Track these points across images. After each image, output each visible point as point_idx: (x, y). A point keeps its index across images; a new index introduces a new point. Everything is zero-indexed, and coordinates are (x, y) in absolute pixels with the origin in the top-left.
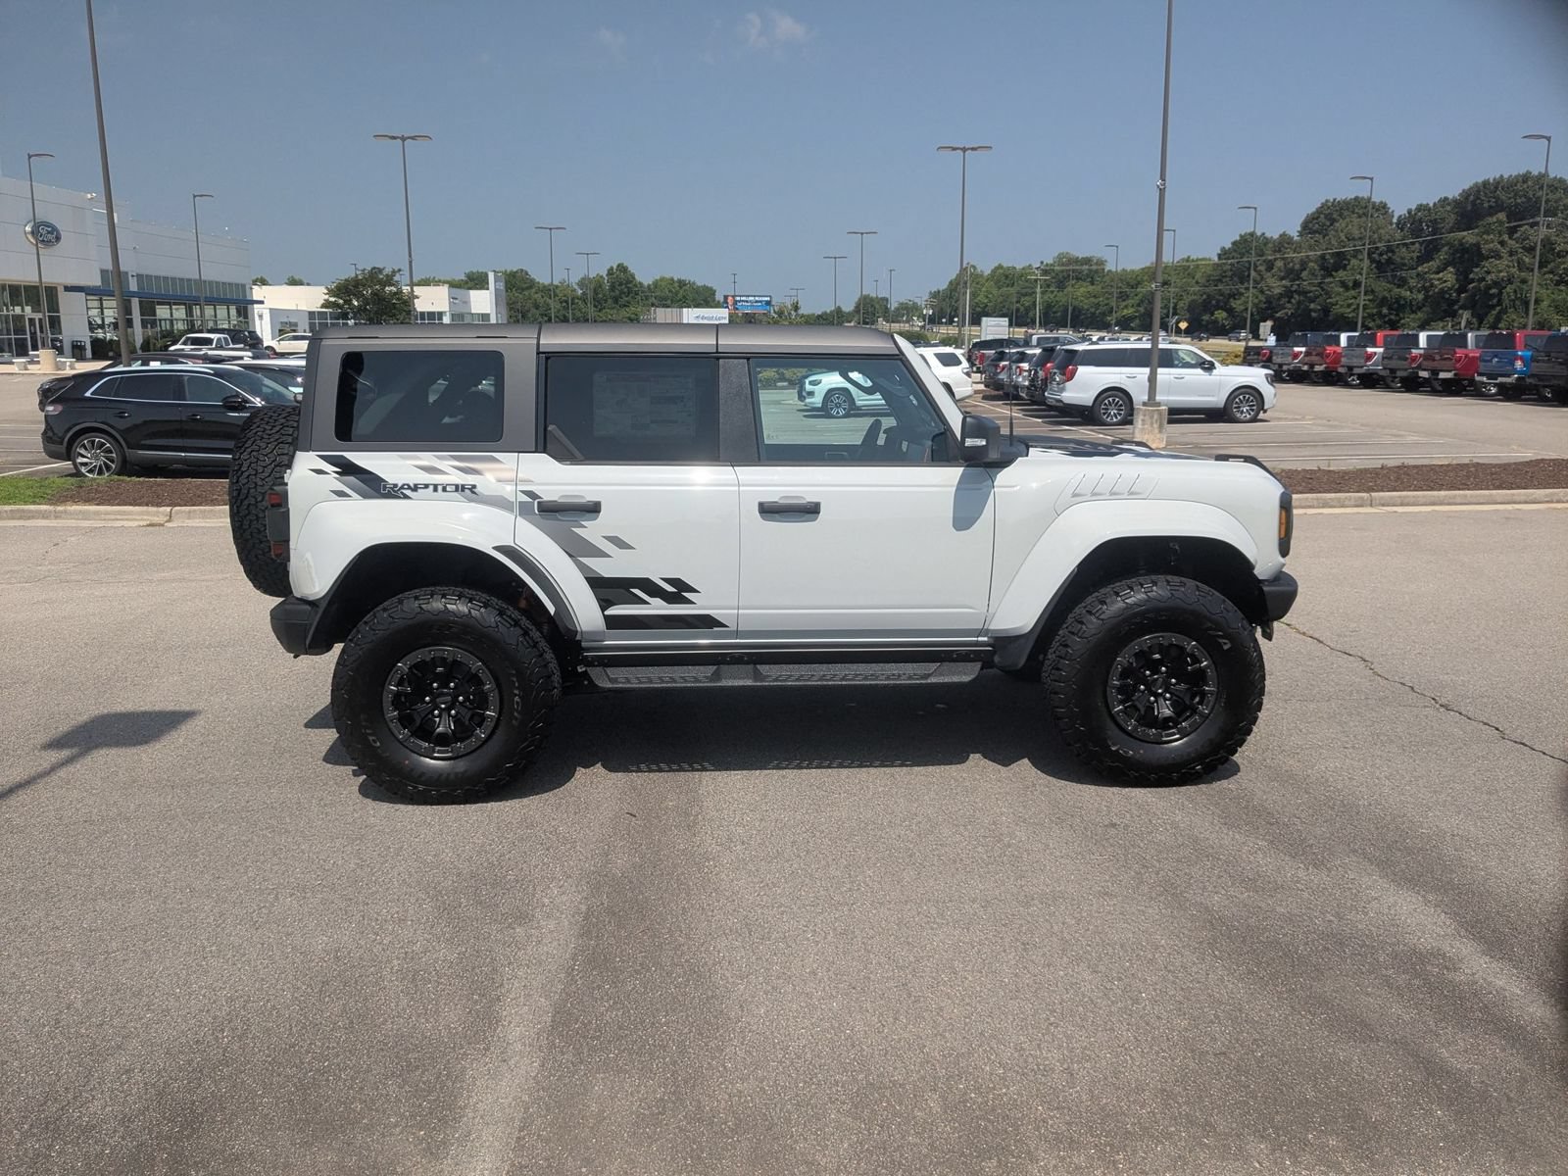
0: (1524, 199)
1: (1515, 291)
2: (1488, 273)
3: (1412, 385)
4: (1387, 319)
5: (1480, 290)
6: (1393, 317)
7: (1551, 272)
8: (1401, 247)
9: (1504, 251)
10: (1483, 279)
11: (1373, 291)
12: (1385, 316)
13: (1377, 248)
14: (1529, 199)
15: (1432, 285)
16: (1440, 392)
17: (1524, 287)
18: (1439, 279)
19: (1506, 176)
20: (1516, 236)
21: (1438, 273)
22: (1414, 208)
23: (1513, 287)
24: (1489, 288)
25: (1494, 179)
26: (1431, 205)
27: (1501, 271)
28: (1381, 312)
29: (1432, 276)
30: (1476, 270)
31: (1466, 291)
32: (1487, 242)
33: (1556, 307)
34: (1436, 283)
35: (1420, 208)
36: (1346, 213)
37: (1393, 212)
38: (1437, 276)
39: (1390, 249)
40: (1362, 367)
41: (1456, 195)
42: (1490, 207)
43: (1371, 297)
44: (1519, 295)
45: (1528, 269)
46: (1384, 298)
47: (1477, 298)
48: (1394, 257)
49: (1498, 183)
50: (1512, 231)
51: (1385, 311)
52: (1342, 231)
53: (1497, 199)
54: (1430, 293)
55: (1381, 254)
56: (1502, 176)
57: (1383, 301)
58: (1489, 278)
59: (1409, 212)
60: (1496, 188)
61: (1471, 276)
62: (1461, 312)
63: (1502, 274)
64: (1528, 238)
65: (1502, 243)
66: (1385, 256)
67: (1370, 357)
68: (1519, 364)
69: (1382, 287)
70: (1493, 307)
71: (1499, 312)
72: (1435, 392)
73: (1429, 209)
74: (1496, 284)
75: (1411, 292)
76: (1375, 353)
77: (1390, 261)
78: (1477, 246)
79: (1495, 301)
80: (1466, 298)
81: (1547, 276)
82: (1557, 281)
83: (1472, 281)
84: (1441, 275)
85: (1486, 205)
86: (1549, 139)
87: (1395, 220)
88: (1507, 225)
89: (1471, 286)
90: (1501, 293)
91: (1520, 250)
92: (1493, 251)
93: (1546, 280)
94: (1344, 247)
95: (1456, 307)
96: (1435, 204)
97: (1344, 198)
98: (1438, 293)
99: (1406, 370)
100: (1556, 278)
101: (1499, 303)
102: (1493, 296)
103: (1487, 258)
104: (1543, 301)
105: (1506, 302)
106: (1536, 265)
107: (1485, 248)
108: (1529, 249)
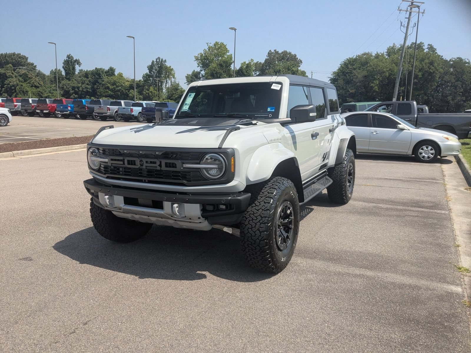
0: (15, 61)
1: (20, 88)
2: (10, 82)
3: (32, 114)
5: (9, 87)
9: (14, 76)
10: (9, 84)
14: (16, 61)
17: (22, 87)
19: (8, 53)
20: (15, 72)
23: (19, 87)
24: (11, 87)
25: (4, 54)
27: (14, 82)
30: (6, 81)
31: (4, 88)
32: (8, 73)
33: (33, 93)
40: (14, 109)
42: (5, 62)
44: (21, 90)
45: (21, 82)
47: (8, 90)
49: (6, 55)
50: (14, 70)
53: (7, 60)
56: (7, 53)
58: (11, 84)
60: (6, 56)
61: (5, 83)
62: (4, 94)
64: (20, 73)
65: (12, 73)
67: (16, 106)
68: (69, 108)
70: (13, 93)
71: (16, 94)
74: (13, 86)
76: (17, 105)
78: (5, 73)
79: (14, 91)
80: (5, 90)
81: (28, 84)
83: (6, 84)
85: (3, 61)
86: (55, 44)
88: (12, 68)
89: (5, 86)
90: (15, 89)
91: (18, 76)
92: (10, 76)
93: (28, 85)
95: (1, 92)
99: (31, 110)
100: (31, 85)
101: (15, 91)
102: (13, 89)
103: (9, 78)
104: (29, 92)
105: (18, 91)
106: (23, 81)
107: (8, 75)
108: (20, 76)
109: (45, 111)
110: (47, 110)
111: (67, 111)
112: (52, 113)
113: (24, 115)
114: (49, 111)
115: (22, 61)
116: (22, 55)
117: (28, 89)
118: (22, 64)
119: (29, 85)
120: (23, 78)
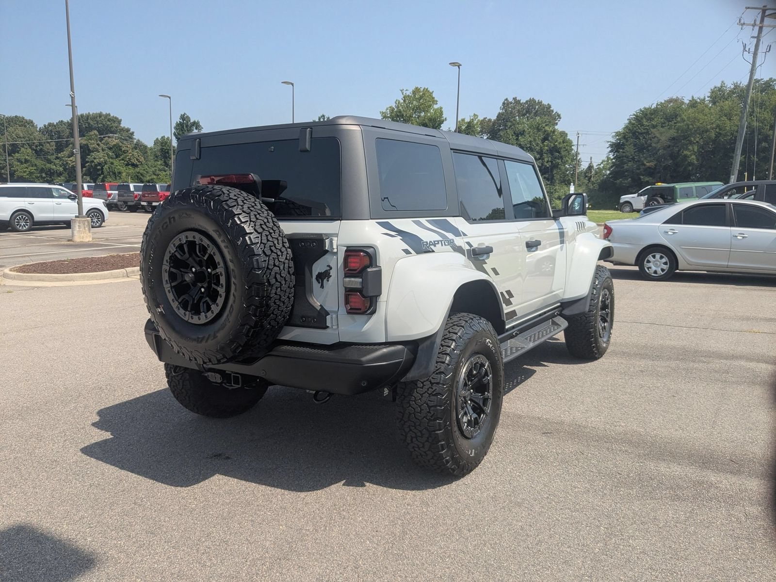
0: (101, 125)
1: (109, 168)
2: (95, 158)
4: (45, 179)
5: (92, 167)
6: (48, 178)
7: (123, 160)
8: (46, 143)
9: (100, 149)
10: (93, 161)
11: (36, 165)
12: (44, 178)
13: (34, 143)
14: (104, 125)
15: (67, 163)
17: (112, 166)
18: (70, 161)
19: (91, 113)
20: (102, 142)
21: (69, 157)
22: (47, 124)
23: (108, 165)
24: (96, 165)
25: (86, 114)
26: (55, 124)
27: (100, 158)
28: (42, 176)
29: (66, 159)
30: (89, 157)
31: (85, 167)
32: (91, 144)
34: (70, 162)
35: (50, 124)
36: (12, 124)
37: (37, 125)
38: (69, 159)
39: (41, 144)
40: (110, 200)
41: (69, 120)
42: (86, 127)
43: (35, 168)
45: (111, 157)
46: (42, 169)
47: (91, 170)
48: (44, 148)
50: (101, 140)
51: (44, 175)
52: (13, 133)
53: (89, 124)
54: (67, 167)
55: (36, 146)
57: (42, 170)
58: (95, 161)
59: (45, 126)
60: (88, 118)
61: (87, 160)
63: (101, 160)
64: (109, 144)
65: (98, 145)
66: (39, 147)
67: (109, 195)
69: (40, 163)
70: (100, 175)
71: (103, 177)
73: (55, 126)
74: (99, 164)
75: (56, 166)
76: (112, 194)
77: (41, 150)
78: (87, 145)
79: (100, 172)
80: (86, 170)
81: (121, 161)
82: (126, 164)
83: (88, 162)
84: (71, 158)
85: (84, 126)
86: (170, 98)
87: (38, 129)
88: (99, 136)
89: (87, 164)
90: (102, 169)
91: (106, 149)
92: (95, 148)
93: (121, 163)
94: (16, 141)
96: (57, 123)
97: (9, 116)
98: (71, 167)
99: (133, 202)
100: (126, 162)
101: (103, 173)
102: (98, 170)
103: (93, 152)
104: (123, 173)
105: (106, 173)
106: (115, 156)
107: (91, 147)
108: (110, 149)
109: (154, 204)
110: (158, 202)
113: (122, 209)
115: (113, 125)
116: (112, 115)
117: (122, 169)
118: (112, 129)
119: (123, 163)
120: (113, 152)
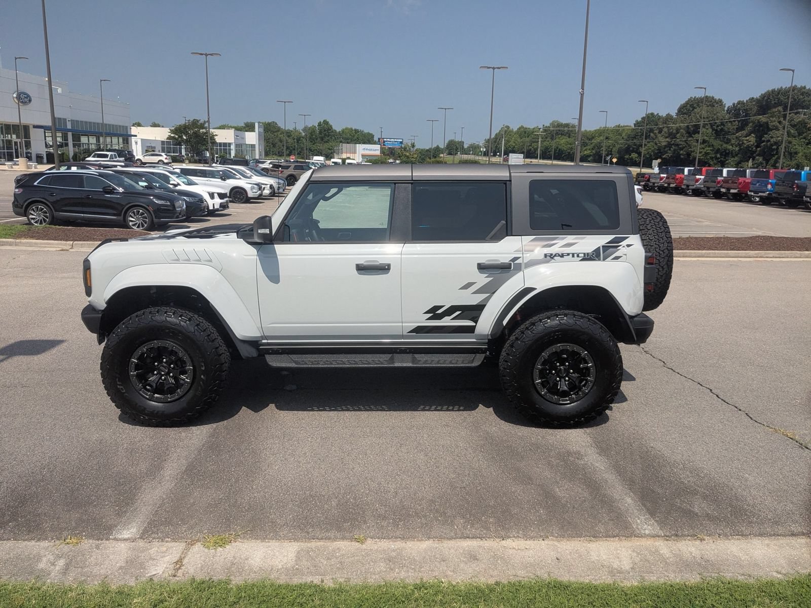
2: (772, 137)
3: (718, 195)
4: (719, 160)
5: (767, 146)
6: (722, 159)
7: (804, 138)
8: (728, 122)
9: (780, 127)
10: (769, 141)
11: (713, 145)
12: (718, 158)
13: (716, 123)
14: (795, 100)
15: (743, 143)
16: (731, 199)
17: (790, 145)
18: (747, 140)
19: (784, 87)
20: (787, 119)
21: (746, 137)
22: (736, 102)
23: (784, 145)
24: (772, 145)
25: (778, 89)
26: (745, 101)
27: (778, 137)
28: (716, 156)
29: (743, 138)
30: (765, 136)
31: (760, 147)
32: (772, 122)
33: (806, 156)
34: (745, 142)
35: (739, 103)
36: (701, 104)
37: (725, 104)
38: (746, 139)
39: (722, 124)
40: (694, 185)
41: (758, 97)
42: (775, 103)
43: (711, 149)
44: (787, 150)
45: (792, 136)
46: (719, 149)
47: (765, 150)
48: (725, 128)
49: (780, 91)
50: (785, 116)
51: (718, 156)
52: (698, 114)
53: (779, 99)
54: (742, 147)
55: (718, 126)
56: (782, 87)
57: (718, 151)
58: (772, 140)
59: (734, 104)
60: (779, 93)
61: (763, 139)
62: (757, 157)
63: (779, 138)
64: (793, 120)
65: (780, 122)
66: (719, 127)
67: (697, 180)
68: (769, 187)
69: (717, 143)
70: (773, 155)
71: (777, 158)
72: (729, 200)
73: (744, 103)
74: (775, 143)
75: (733, 147)
76: (700, 179)
77: (722, 130)
78: (767, 123)
79: (775, 152)
80: (760, 150)
81: (802, 140)
82: (807, 143)
83: (764, 141)
84: (748, 138)
85: (773, 102)
86: (793, 71)
87: (726, 109)
88: (782, 113)
89: (763, 144)
90: (778, 148)
91: (789, 126)
92: (774, 126)
93: (802, 142)
94: (699, 122)
95: (755, 155)
96: (747, 101)
97: (700, 96)
98: (746, 148)
100: (807, 141)
101: (777, 153)
102: (774, 149)
103: (772, 130)
106: (797, 134)
107: (771, 125)
108: (793, 126)
109: (732, 191)
110: (736, 189)
111: (764, 192)
112: (743, 194)
114: (738, 191)
115: (806, 99)
116: (807, 88)
117: (799, 149)
118: (804, 104)
119: (804, 142)
120: (796, 130)
